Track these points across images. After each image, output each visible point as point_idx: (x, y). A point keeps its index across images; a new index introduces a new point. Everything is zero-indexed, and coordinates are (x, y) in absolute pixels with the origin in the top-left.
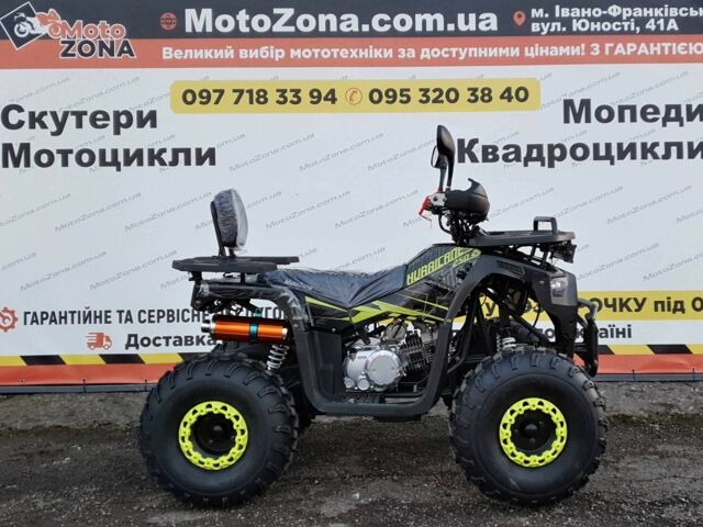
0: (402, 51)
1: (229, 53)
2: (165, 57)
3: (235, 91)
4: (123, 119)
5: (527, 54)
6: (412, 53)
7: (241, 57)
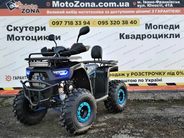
0: (106, 12)
1: (64, 12)
2: (47, 13)
3: (65, 22)
4: (37, 29)
5: (136, 12)
6: (108, 12)
7: (66, 13)
